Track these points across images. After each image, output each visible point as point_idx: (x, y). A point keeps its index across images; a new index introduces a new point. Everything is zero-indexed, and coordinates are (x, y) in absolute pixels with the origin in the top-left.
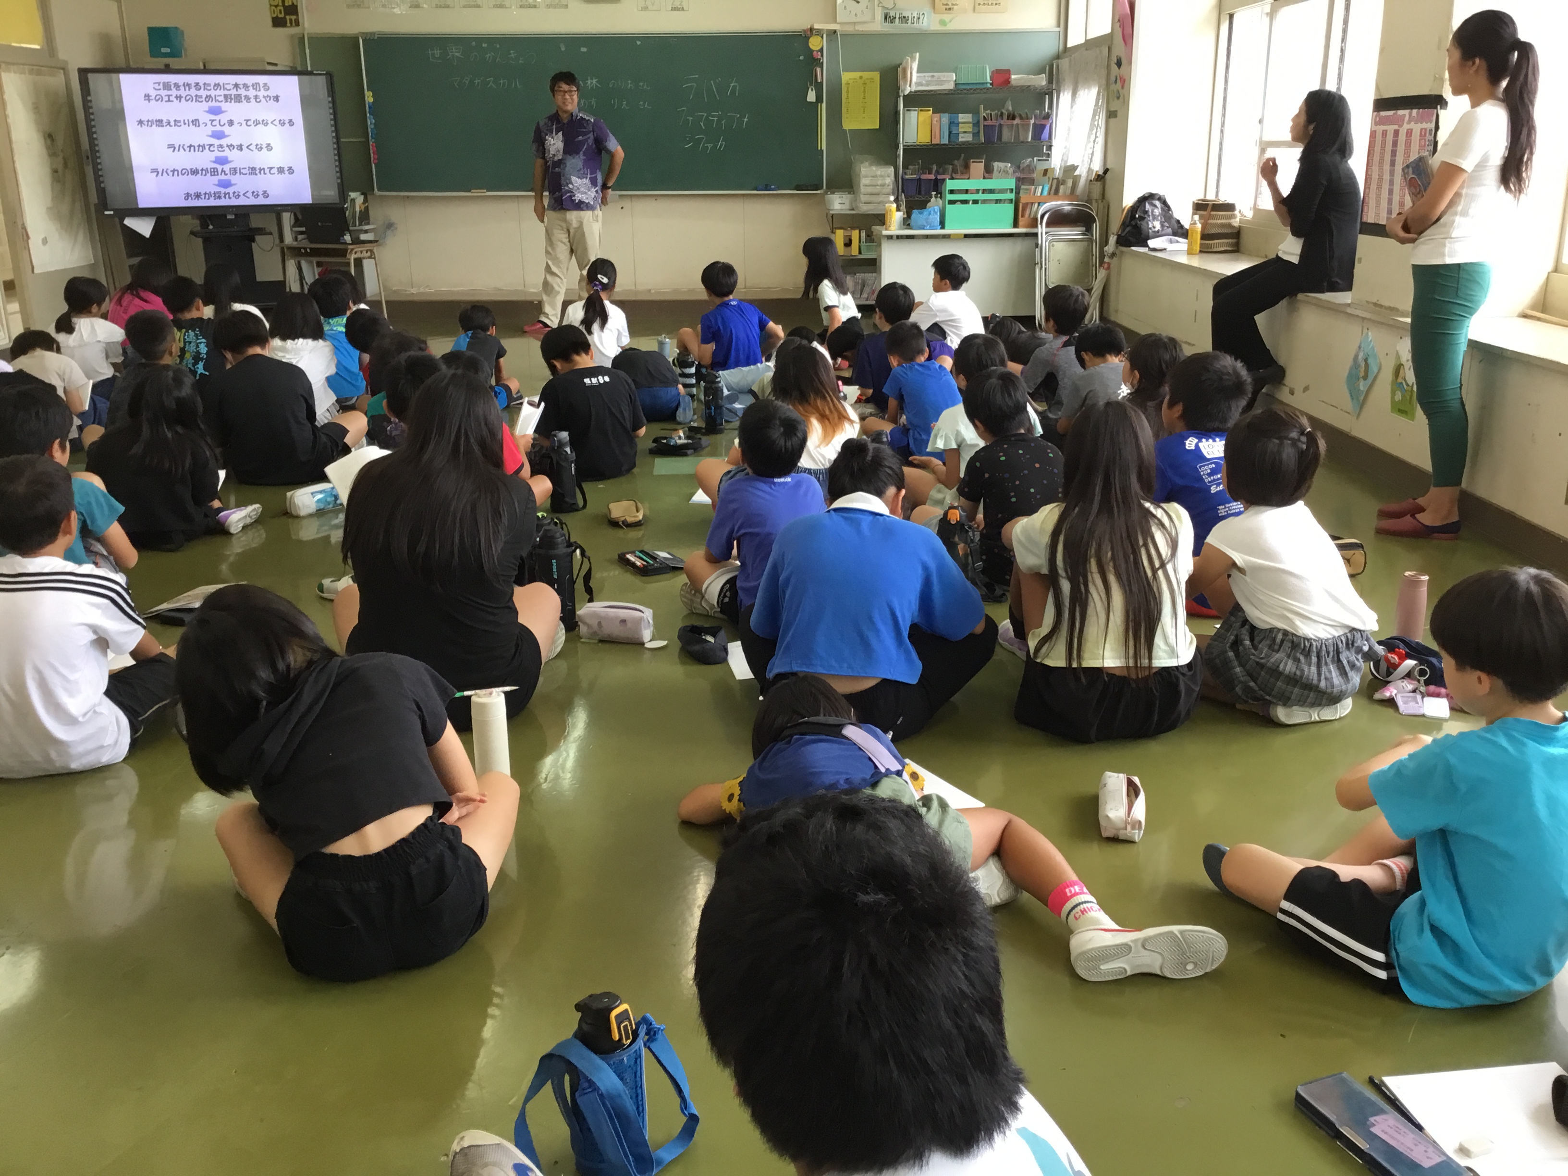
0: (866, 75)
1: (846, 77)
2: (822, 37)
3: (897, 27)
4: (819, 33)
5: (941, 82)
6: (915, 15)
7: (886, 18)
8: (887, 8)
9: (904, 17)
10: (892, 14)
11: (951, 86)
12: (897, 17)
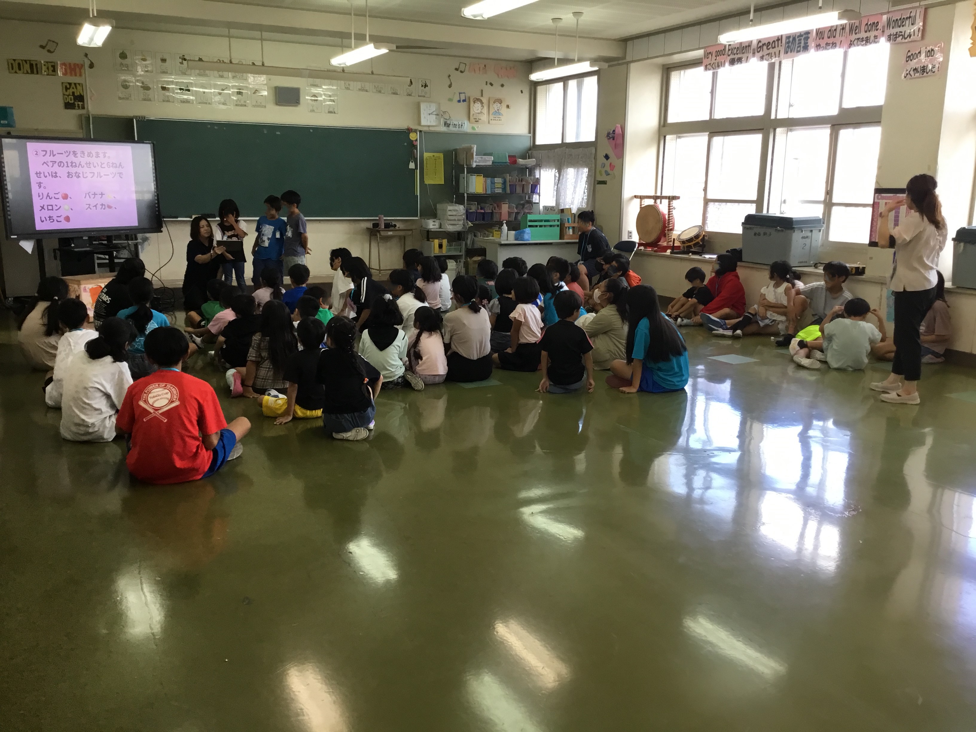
0: (435, 154)
1: (426, 155)
2: (417, 133)
3: (452, 129)
4: (415, 131)
5: (486, 161)
6: (460, 123)
7: (445, 124)
8: (446, 119)
9: (455, 124)
10: (448, 122)
11: (490, 163)
12: (451, 124)
